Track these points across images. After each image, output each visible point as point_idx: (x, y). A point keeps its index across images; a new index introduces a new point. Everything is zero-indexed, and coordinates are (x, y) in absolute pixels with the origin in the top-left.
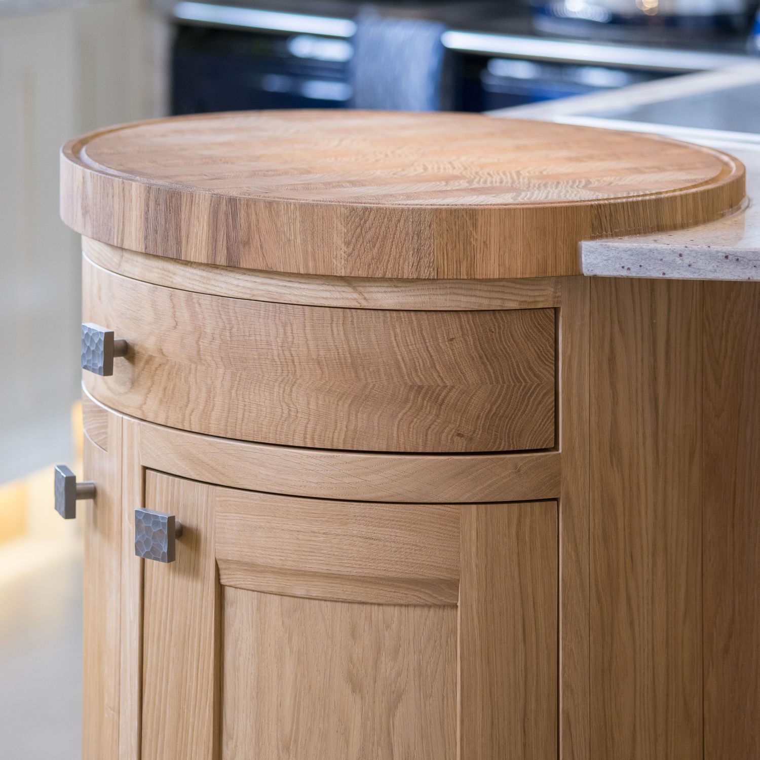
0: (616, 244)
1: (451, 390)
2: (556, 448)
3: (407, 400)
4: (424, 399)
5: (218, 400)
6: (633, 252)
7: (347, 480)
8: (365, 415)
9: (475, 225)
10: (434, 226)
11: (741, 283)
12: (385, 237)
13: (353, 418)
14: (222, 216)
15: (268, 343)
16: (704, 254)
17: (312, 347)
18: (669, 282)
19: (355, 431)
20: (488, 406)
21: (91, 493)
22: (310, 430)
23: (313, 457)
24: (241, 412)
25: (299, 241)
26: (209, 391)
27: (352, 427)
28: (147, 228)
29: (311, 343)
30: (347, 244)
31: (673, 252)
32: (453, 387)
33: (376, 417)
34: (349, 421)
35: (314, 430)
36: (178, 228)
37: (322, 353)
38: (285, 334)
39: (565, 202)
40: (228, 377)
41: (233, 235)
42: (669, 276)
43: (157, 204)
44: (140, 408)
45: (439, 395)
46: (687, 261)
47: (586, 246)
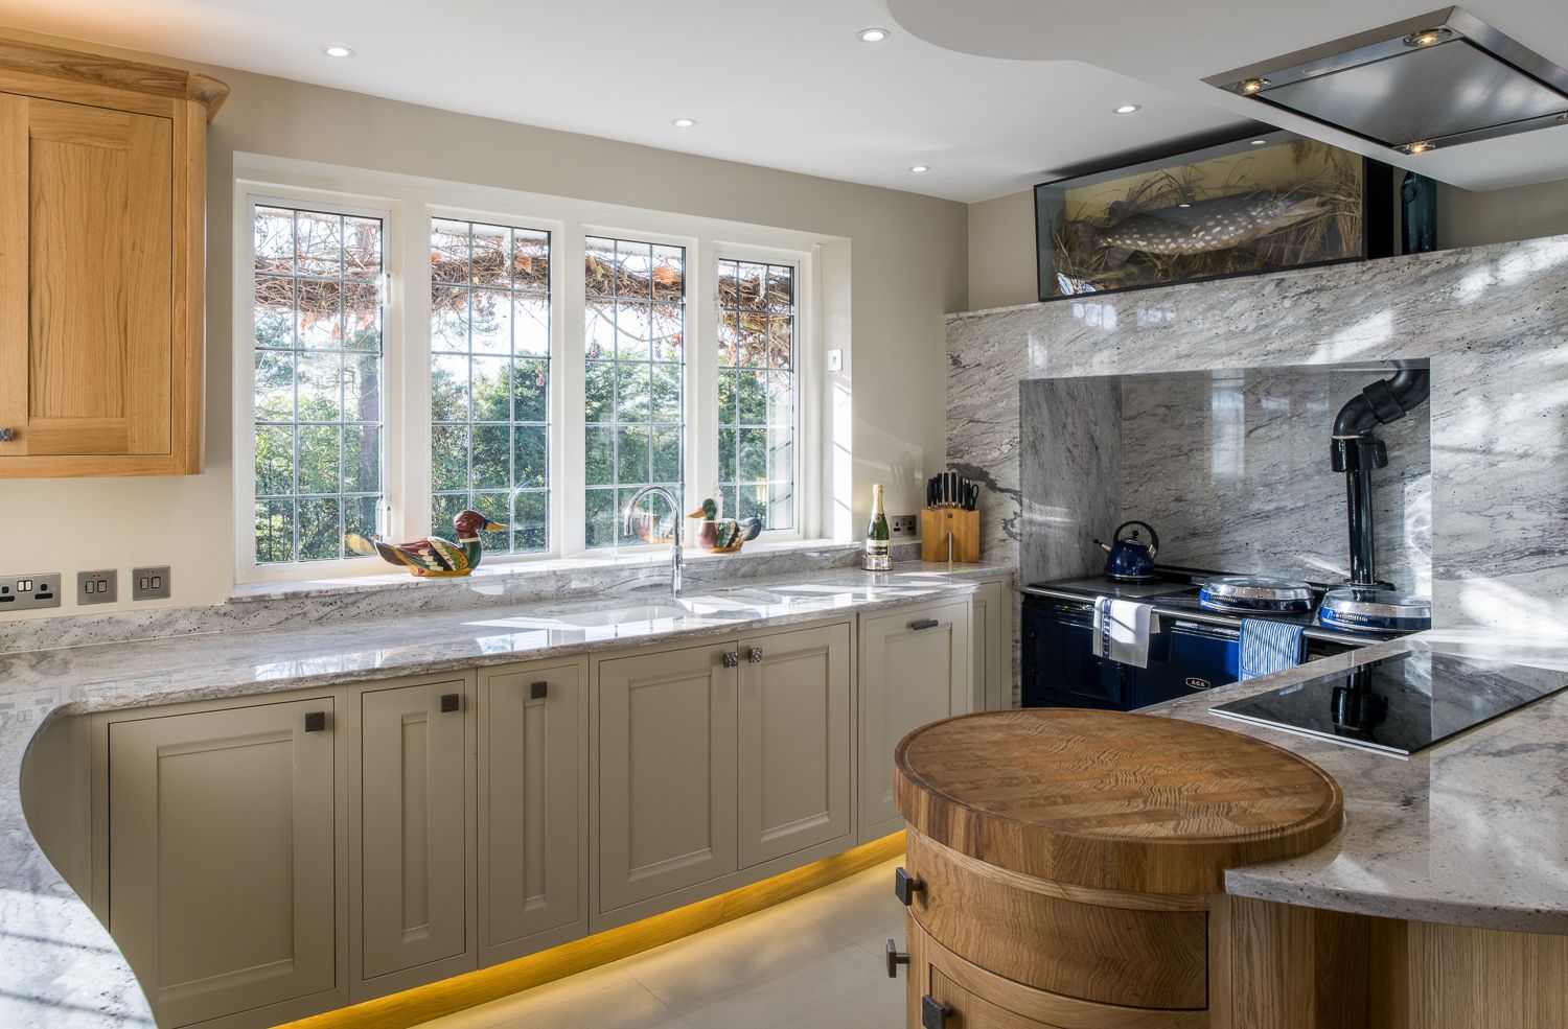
0: (1251, 875)
1: (1129, 963)
2: (1207, 1008)
3: (1098, 966)
4: (1110, 966)
5: (973, 939)
6: (1264, 883)
7: (1056, 1013)
8: (1068, 972)
9: (1145, 856)
10: (1115, 853)
11: (1351, 914)
12: (1080, 857)
13: (1060, 971)
14: (973, 828)
15: (1004, 911)
16: (1320, 891)
17: (1032, 920)
18: (1291, 907)
19: (1061, 980)
20: (1156, 977)
21: (906, 960)
22: (1031, 974)
23: (1033, 993)
24: (986, 950)
25: (1021, 852)
26: (967, 932)
27: (1059, 978)
28: (929, 822)
29: (1031, 916)
30: (1054, 858)
31: (1296, 886)
32: (1130, 961)
33: (1076, 975)
34: (1057, 974)
35: (1034, 975)
36: (947, 827)
37: (1039, 924)
38: (1015, 906)
39: (1208, 838)
40: (978, 926)
41: (980, 839)
42: (1292, 903)
43: (935, 808)
44: (929, 926)
45: (1121, 964)
46: (1306, 894)
47: (1228, 873)
